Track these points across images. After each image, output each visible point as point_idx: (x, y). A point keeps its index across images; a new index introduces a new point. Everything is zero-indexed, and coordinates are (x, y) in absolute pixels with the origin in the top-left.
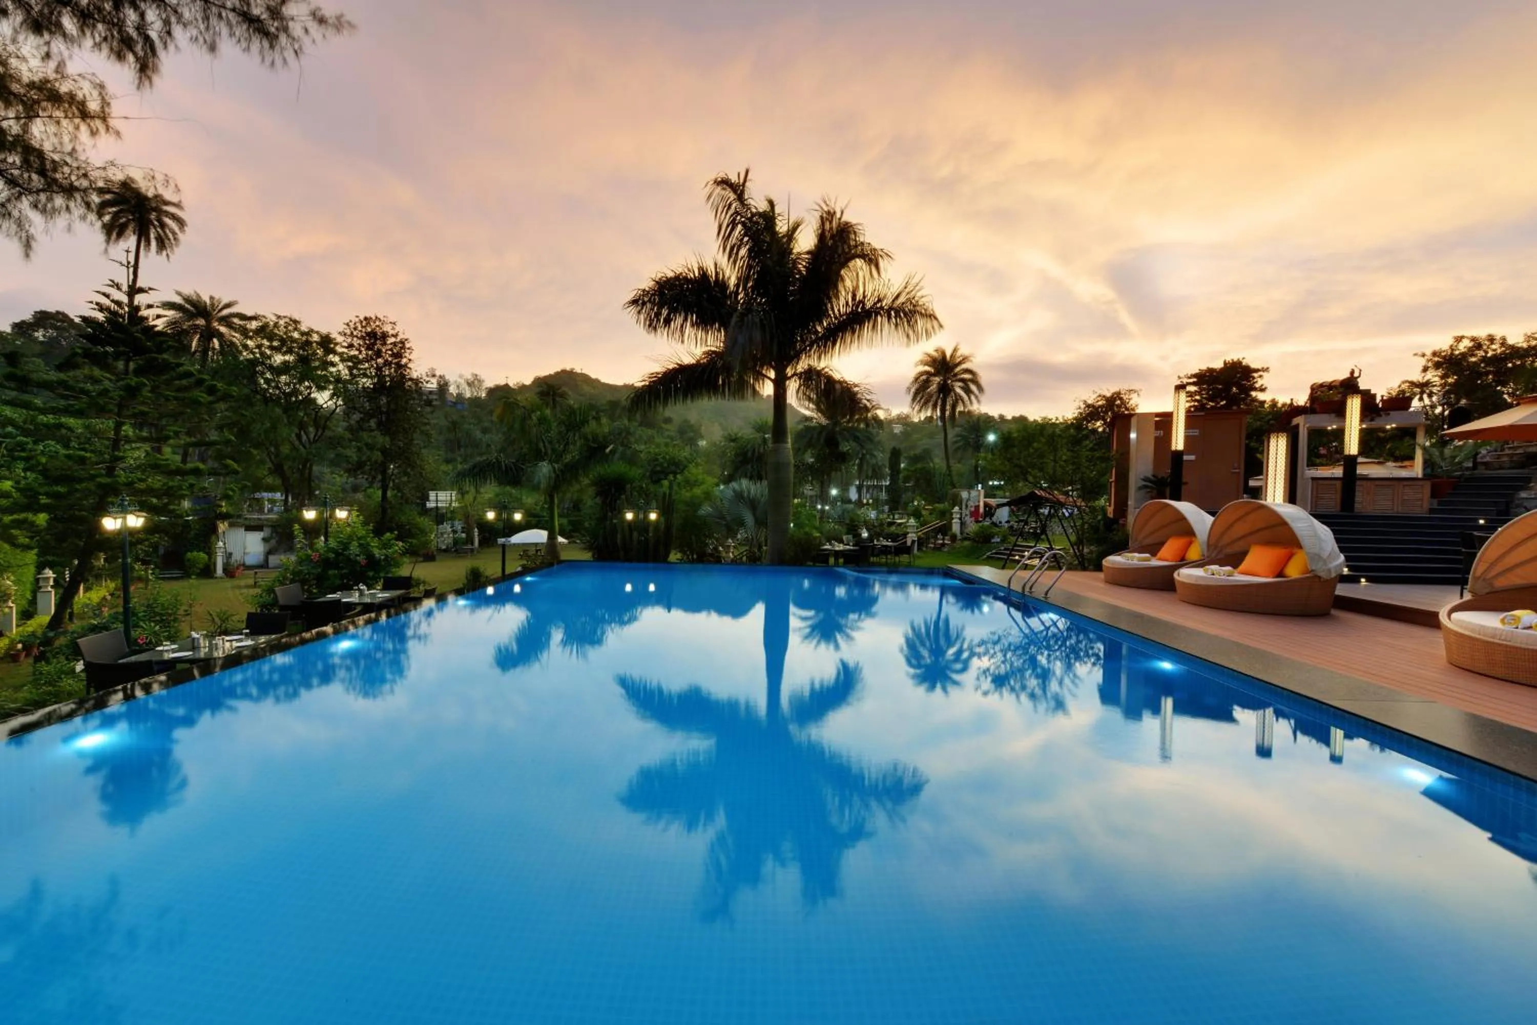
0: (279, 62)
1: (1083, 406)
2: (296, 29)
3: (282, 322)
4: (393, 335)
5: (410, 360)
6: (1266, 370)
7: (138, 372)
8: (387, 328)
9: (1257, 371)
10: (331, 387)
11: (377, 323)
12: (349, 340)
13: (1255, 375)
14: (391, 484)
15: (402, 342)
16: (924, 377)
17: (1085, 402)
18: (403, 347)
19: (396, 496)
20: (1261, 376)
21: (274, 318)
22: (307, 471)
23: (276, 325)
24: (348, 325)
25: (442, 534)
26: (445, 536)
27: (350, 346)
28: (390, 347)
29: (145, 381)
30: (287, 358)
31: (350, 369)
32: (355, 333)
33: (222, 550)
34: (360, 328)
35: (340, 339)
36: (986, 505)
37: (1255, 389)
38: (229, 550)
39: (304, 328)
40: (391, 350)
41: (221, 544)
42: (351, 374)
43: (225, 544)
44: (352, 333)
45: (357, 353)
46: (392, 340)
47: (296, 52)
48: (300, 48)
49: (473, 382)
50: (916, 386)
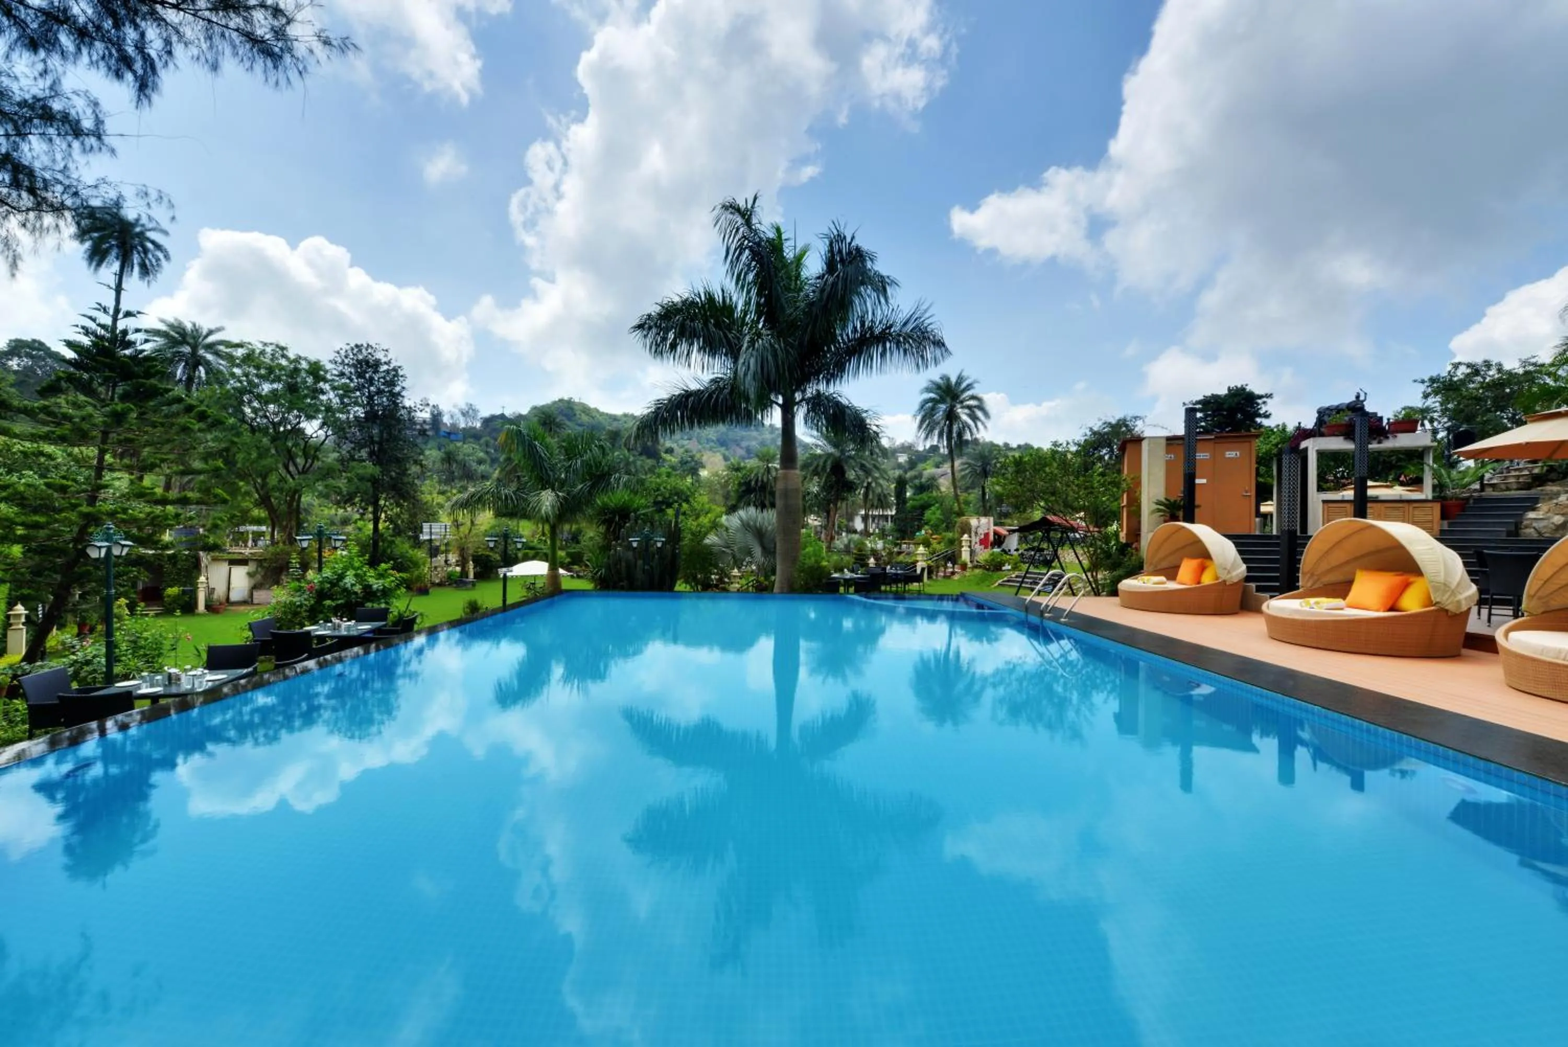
0: (283, 82)
1: (1089, 433)
2: (300, 49)
3: (269, 350)
4: (385, 363)
5: (403, 388)
6: (1269, 396)
7: (124, 397)
8: (380, 356)
9: (1260, 397)
10: (320, 416)
11: (370, 351)
12: (341, 368)
13: (1260, 401)
14: (383, 515)
15: (395, 370)
16: (930, 404)
17: (1091, 429)
18: (396, 375)
19: (388, 528)
20: (1264, 403)
21: (260, 346)
22: (295, 504)
23: (263, 353)
24: (338, 353)
25: (436, 568)
26: (439, 569)
27: (342, 374)
28: (383, 375)
29: (132, 406)
30: (275, 386)
31: (341, 397)
32: (346, 361)
33: (205, 585)
34: (352, 356)
35: (329, 366)
36: (996, 533)
37: (1260, 416)
38: (211, 586)
39: (292, 356)
40: (384, 378)
41: (202, 579)
42: (342, 403)
43: (207, 579)
44: (343, 361)
45: (348, 381)
46: (385, 367)
47: (300, 73)
48: (305, 67)
49: (468, 412)
50: (923, 413)
